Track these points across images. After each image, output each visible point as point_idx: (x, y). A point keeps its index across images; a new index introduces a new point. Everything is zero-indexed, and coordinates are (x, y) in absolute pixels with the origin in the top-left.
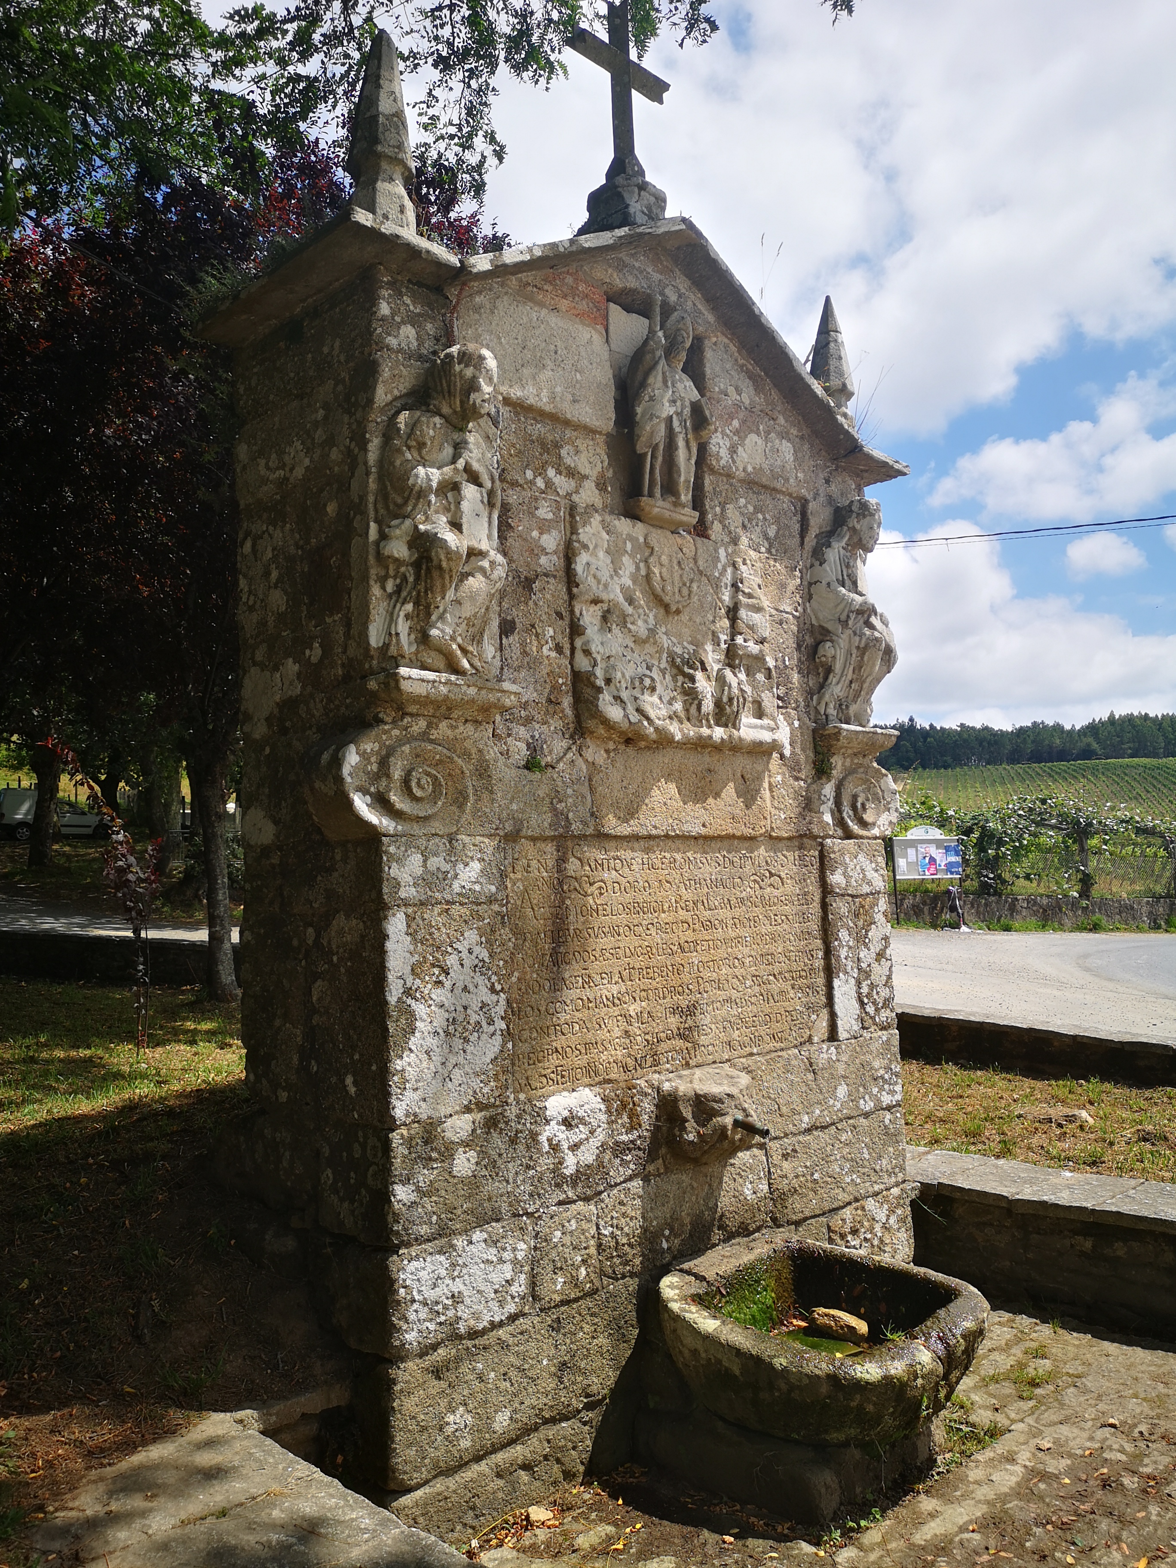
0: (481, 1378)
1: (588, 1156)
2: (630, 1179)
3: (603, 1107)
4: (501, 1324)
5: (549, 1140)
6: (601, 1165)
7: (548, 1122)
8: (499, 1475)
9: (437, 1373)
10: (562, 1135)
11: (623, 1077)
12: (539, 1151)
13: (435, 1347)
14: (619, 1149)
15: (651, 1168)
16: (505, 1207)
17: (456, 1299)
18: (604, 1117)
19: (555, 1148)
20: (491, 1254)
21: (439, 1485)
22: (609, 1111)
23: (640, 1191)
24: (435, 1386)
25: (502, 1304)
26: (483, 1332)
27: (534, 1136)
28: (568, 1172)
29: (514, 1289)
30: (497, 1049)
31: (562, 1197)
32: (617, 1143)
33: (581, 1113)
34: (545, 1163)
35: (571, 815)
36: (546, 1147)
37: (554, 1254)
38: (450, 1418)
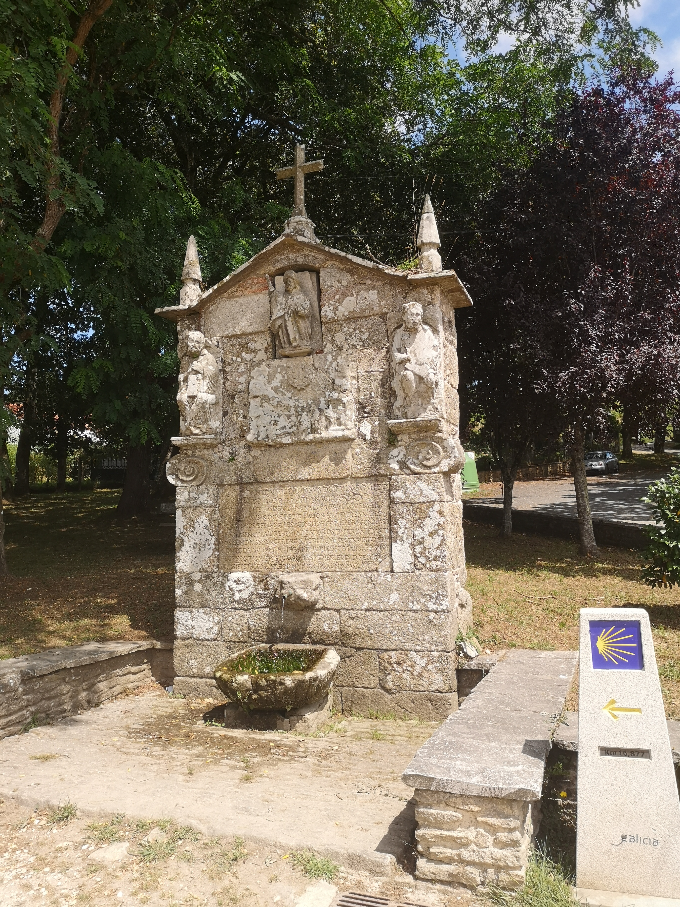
0: (201, 653)
1: (245, 595)
2: (264, 607)
3: (252, 579)
4: (209, 640)
5: (229, 587)
6: (250, 599)
7: (229, 581)
8: (206, 685)
9: (187, 646)
10: (234, 586)
11: (265, 570)
12: (225, 589)
13: (187, 639)
14: (259, 596)
15: (274, 606)
16: (211, 604)
17: (193, 627)
18: (252, 583)
19: (231, 590)
20: (206, 617)
21: (187, 679)
22: (254, 581)
23: (268, 613)
24: (186, 650)
25: (209, 634)
26: (202, 640)
27: (223, 584)
28: (236, 599)
29: (213, 630)
30: (211, 554)
31: (233, 606)
32: (258, 593)
33: (242, 580)
34: (228, 594)
35: (243, 476)
36: (228, 589)
37: (229, 624)
38: (191, 661)
